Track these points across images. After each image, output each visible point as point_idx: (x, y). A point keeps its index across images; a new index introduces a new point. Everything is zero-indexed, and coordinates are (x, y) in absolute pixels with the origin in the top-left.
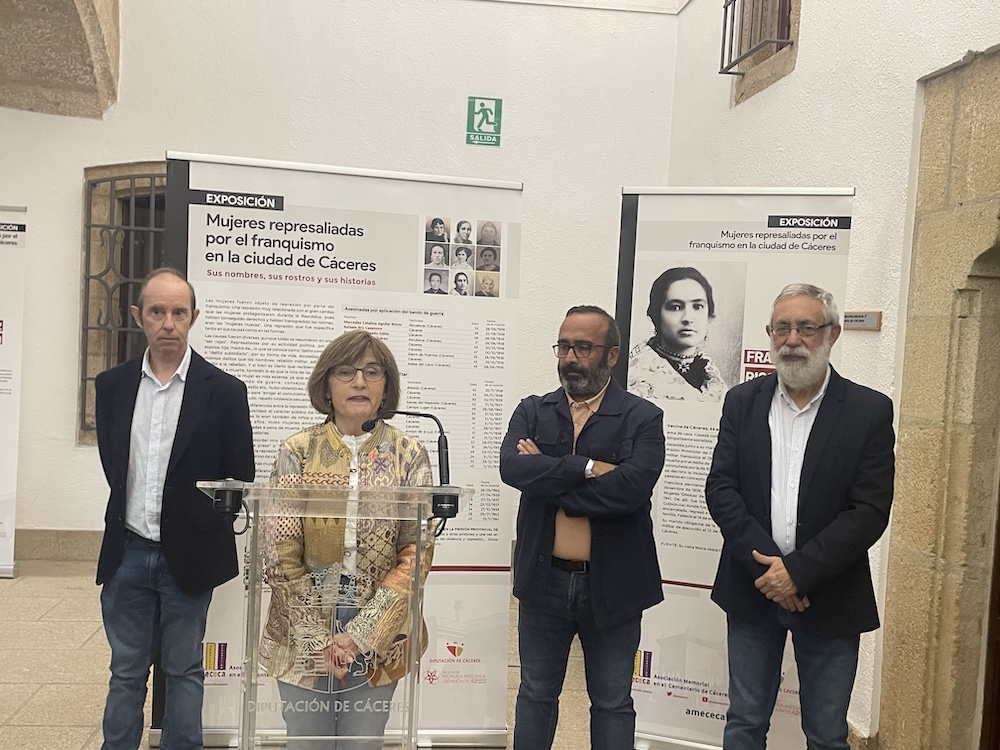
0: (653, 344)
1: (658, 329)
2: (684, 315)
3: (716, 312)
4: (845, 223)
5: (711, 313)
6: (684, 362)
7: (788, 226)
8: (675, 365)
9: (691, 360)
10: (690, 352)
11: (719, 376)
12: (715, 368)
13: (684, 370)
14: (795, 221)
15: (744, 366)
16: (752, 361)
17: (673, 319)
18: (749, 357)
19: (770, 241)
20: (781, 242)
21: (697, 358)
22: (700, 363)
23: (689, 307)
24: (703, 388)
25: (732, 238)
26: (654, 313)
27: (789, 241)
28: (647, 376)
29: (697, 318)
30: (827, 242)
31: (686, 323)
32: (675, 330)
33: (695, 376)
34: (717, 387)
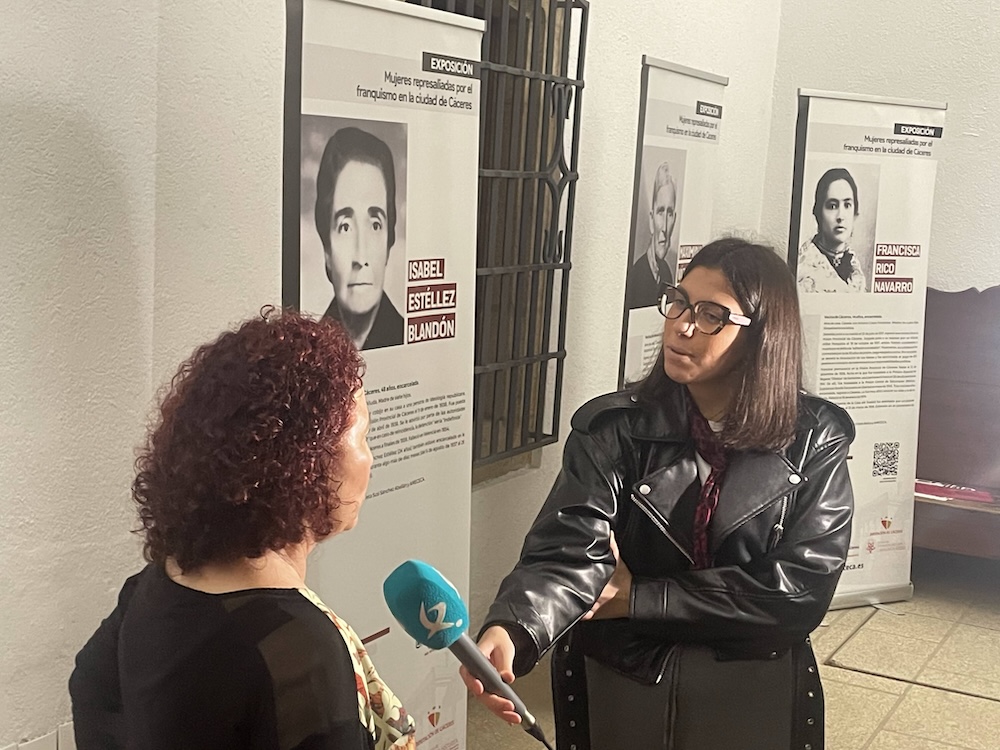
0: (816, 241)
1: (820, 227)
2: (839, 212)
3: (859, 211)
4: (938, 132)
5: (856, 213)
6: (837, 257)
7: (906, 134)
8: (831, 260)
9: (841, 255)
10: (841, 248)
11: (859, 268)
12: (858, 262)
13: (837, 265)
14: (912, 129)
15: (876, 258)
16: (881, 255)
17: (830, 215)
18: (879, 250)
19: (895, 146)
20: (901, 147)
21: (846, 253)
22: (847, 256)
23: (842, 204)
24: (848, 280)
25: (871, 143)
26: (818, 211)
27: (907, 147)
28: (810, 272)
29: (847, 214)
30: (927, 148)
31: (839, 221)
32: (832, 227)
33: (844, 270)
34: (858, 279)
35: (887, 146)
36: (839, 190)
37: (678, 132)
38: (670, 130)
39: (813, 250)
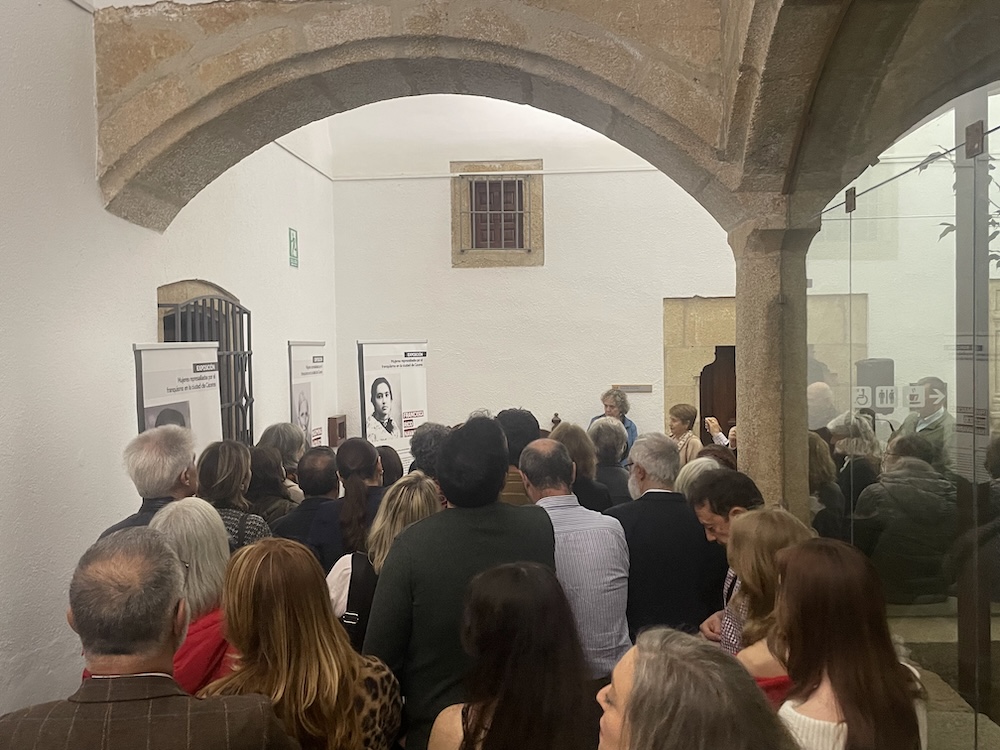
0: (374, 415)
1: (375, 409)
2: (383, 400)
3: (393, 397)
4: (425, 354)
5: (391, 398)
6: (385, 422)
7: (410, 357)
8: (382, 424)
9: (387, 420)
10: (386, 417)
11: (396, 426)
12: (395, 423)
13: (385, 426)
14: (411, 354)
15: (404, 420)
16: (405, 418)
17: (379, 401)
18: (404, 416)
19: (406, 363)
20: (408, 363)
21: (389, 419)
22: (390, 421)
23: (384, 395)
24: (391, 432)
25: (394, 363)
26: (373, 401)
27: (411, 363)
28: (374, 431)
29: (387, 399)
30: (420, 363)
31: (384, 403)
32: (380, 407)
33: (389, 428)
34: (396, 431)
35: (402, 363)
36: (382, 388)
37: (307, 374)
38: (303, 374)
39: (373, 419)
